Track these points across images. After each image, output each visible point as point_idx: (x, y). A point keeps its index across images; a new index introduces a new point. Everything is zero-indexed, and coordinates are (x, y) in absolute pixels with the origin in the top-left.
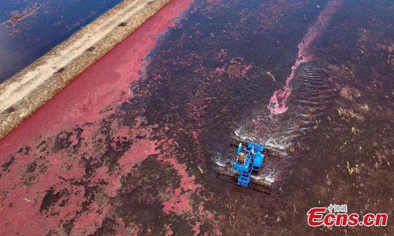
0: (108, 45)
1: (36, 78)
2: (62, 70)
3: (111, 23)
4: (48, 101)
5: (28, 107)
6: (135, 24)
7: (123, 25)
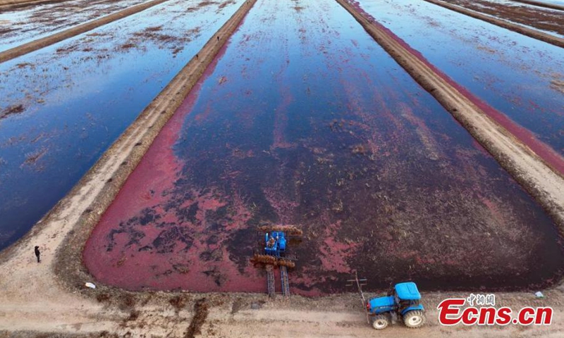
0: (135, 159)
1: (92, 189)
2: (110, 180)
3: (128, 145)
4: (113, 201)
5: (101, 207)
6: (147, 143)
7: (138, 144)
